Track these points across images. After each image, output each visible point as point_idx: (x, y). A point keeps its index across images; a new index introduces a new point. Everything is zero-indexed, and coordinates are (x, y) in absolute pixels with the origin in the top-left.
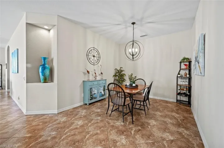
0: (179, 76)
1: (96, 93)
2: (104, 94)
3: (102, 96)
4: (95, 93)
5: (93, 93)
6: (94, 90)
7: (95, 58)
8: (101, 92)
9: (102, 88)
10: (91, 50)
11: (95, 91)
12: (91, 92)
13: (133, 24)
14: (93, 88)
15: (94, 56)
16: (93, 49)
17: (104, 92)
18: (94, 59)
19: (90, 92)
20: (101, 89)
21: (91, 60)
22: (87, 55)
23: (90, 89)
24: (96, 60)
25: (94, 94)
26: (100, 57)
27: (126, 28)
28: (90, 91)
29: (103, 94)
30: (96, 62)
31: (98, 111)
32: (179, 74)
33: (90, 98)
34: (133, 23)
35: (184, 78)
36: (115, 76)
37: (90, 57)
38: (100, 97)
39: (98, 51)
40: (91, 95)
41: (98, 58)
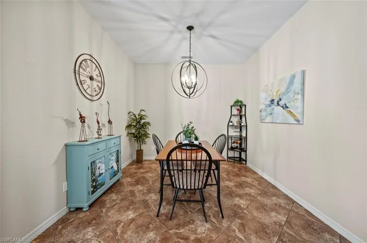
0: (231, 124)
1: (103, 171)
2: (118, 170)
3: (115, 175)
4: (101, 172)
5: (97, 173)
6: (98, 165)
7: (95, 84)
8: (112, 167)
9: (114, 158)
10: (85, 60)
11: (102, 168)
12: (93, 174)
13: (190, 30)
14: (97, 161)
15: (91, 78)
16: (88, 57)
17: (117, 165)
18: (92, 85)
19: (92, 172)
20: (112, 160)
21: (85, 86)
22: (75, 70)
23: (91, 165)
24: (97, 89)
25: (100, 175)
26: (103, 83)
27: (172, 32)
28: (92, 169)
29: (116, 169)
30: (96, 93)
31: (130, 217)
32: (230, 121)
33: (92, 189)
34: (190, 28)
35: (236, 127)
36: (129, 126)
37: (82, 78)
38: (110, 179)
39: (98, 67)
40: (93, 181)
41: (100, 85)
